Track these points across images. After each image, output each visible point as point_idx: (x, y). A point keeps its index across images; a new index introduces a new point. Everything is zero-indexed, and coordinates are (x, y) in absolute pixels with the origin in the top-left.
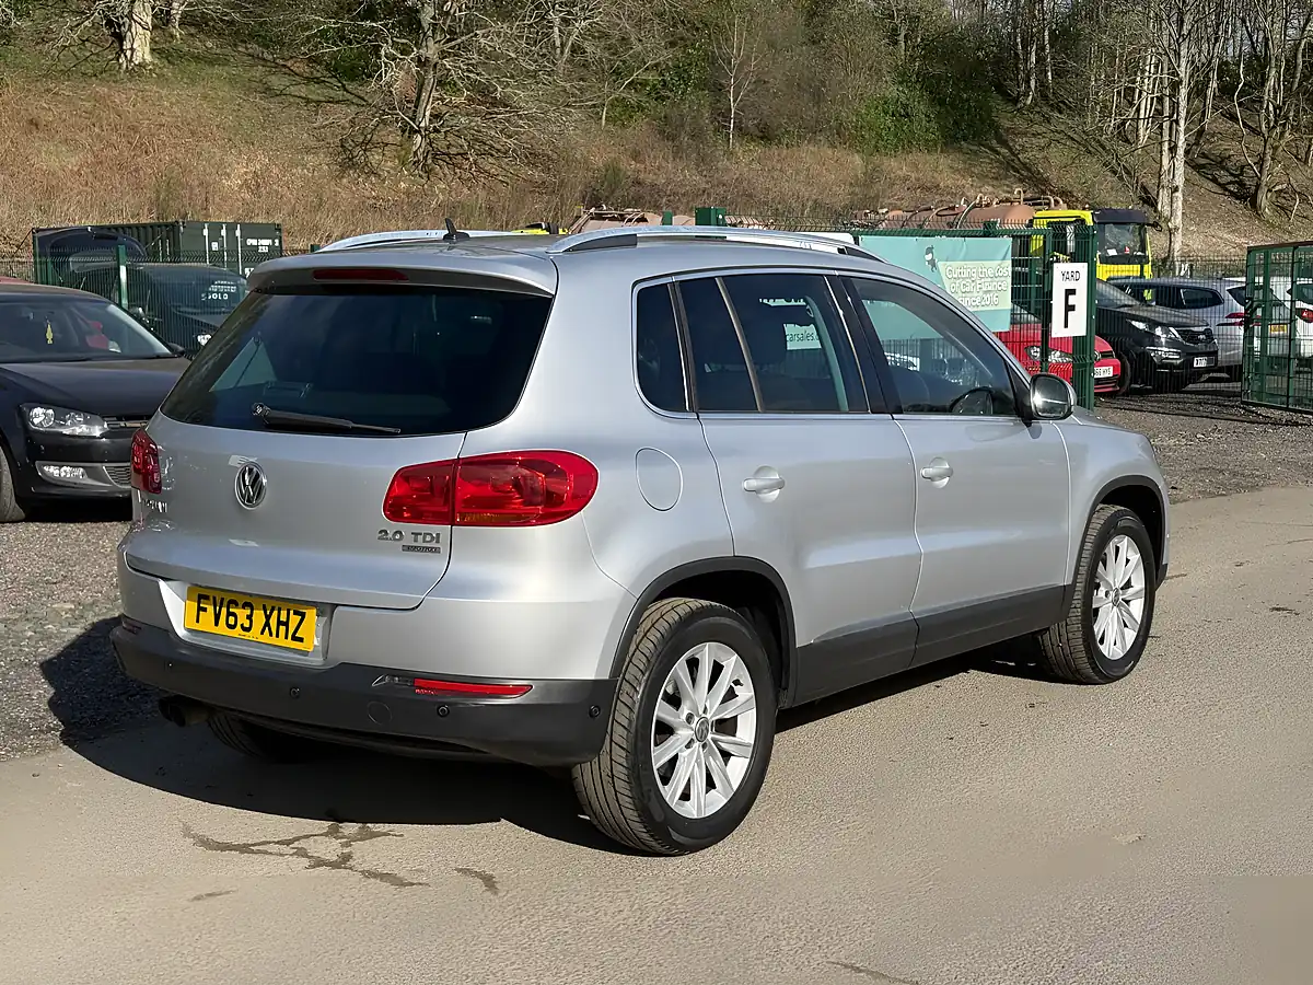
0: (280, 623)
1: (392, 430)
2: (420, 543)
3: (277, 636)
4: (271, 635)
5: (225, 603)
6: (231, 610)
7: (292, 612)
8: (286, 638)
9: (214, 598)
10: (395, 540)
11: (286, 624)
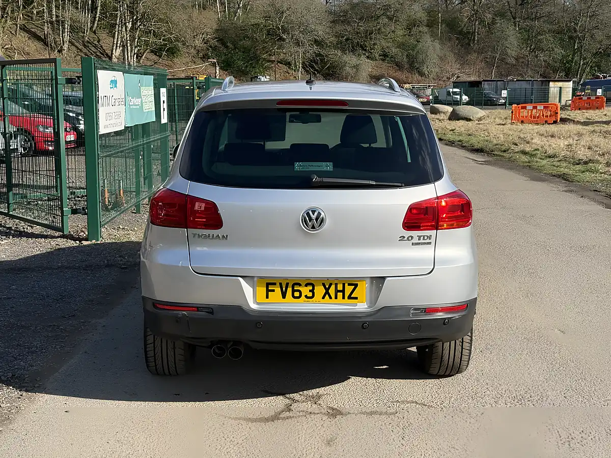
0: (337, 291)
1: (400, 184)
2: (421, 241)
3: (336, 298)
4: (331, 298)
5: (290, 285)
6: (295, 289)
7: (346, 285)
8: (344, 298)
9: (281, 284)
10: (409, 240)
11: (343, 291)
